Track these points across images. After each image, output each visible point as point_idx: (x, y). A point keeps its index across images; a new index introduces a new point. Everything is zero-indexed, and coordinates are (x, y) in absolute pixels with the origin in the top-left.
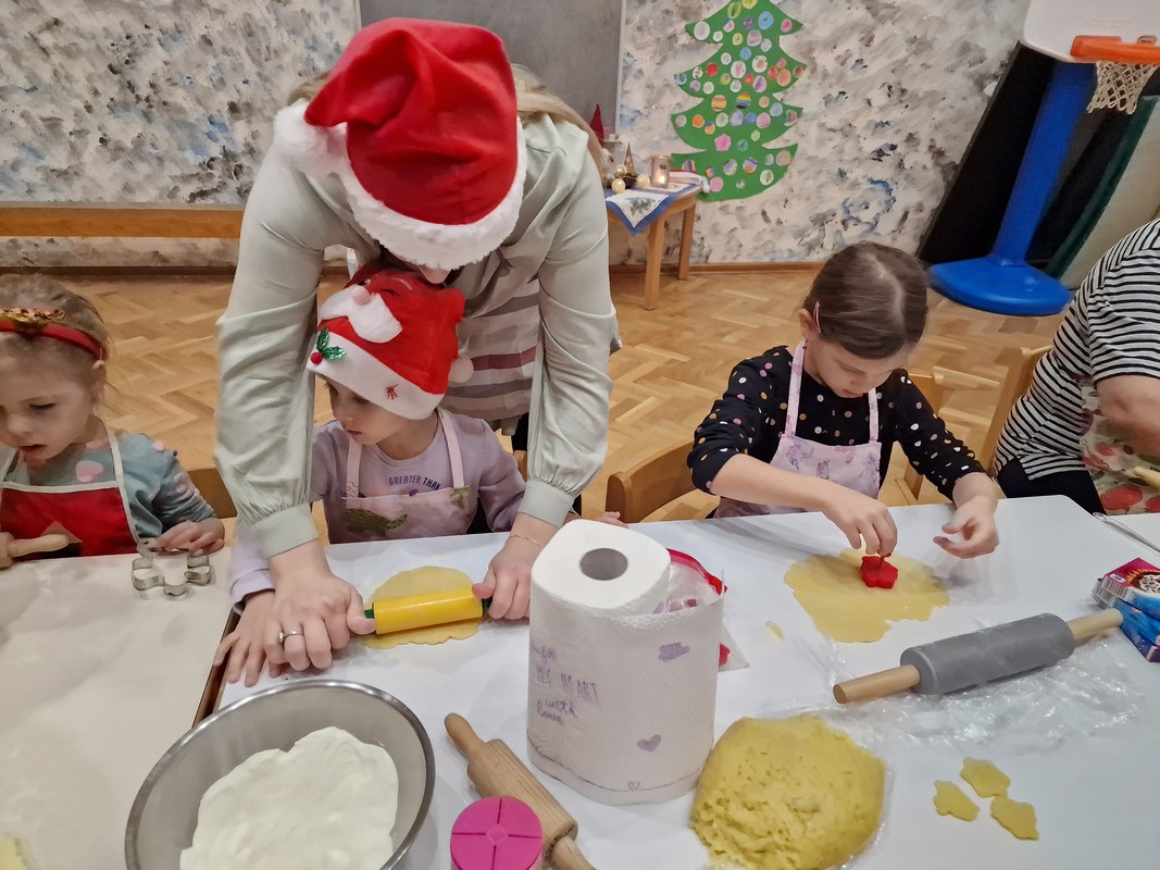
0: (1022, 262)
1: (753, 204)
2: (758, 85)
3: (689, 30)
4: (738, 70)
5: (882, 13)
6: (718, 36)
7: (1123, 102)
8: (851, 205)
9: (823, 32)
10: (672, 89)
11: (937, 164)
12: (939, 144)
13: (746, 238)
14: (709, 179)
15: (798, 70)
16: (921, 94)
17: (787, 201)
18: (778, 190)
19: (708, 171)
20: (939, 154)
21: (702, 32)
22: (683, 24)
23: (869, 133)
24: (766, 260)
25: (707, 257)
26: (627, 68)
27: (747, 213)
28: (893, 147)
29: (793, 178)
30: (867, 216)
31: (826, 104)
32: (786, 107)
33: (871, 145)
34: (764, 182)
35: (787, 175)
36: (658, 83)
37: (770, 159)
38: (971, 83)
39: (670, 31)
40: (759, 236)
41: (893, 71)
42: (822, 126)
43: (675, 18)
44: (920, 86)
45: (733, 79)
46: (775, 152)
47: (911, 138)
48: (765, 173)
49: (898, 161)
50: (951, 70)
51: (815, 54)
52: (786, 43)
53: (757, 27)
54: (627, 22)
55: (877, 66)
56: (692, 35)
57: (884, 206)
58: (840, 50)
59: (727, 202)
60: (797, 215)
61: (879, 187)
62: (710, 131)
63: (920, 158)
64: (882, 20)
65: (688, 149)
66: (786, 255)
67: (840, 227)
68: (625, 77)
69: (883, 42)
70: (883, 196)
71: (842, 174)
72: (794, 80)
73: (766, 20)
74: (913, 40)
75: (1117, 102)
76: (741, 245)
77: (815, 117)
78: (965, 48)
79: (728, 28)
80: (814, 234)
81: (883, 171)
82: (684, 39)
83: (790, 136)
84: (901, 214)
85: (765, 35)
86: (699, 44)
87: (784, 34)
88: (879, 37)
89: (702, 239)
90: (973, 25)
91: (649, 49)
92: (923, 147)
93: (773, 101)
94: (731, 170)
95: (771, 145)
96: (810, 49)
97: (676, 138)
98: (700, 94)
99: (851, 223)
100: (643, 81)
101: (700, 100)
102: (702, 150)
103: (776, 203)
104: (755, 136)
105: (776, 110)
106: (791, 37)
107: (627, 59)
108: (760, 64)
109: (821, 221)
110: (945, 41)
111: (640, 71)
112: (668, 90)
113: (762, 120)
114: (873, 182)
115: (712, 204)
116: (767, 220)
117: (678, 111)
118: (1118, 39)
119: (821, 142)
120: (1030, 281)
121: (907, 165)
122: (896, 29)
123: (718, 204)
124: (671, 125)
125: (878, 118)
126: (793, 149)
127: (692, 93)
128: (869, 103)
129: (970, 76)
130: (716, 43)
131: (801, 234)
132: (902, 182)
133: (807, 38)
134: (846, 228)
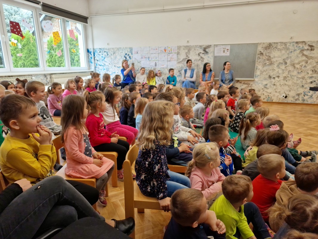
8: (306, 92)
23: (309, 79)
26: (257, 68)
27: (281, 93)
28: (315, 81)
29: (291, 87)
31: (298, 73)
33: (309, 81)
36: (263, 70)
39: (265, 62)
41: (313, 68)
42: (298, 77)
43: (266, 61)
49: (316, 84)
51: (295, 65)
54: (257, 61)
55: (309, 67)
58: (301, 64)
60: (292, 93)
66: (290, 101)
67: (303, 96)
68: (256, 70)
76: (280, 99)
77: (295, 76)
80: (297, 97)
88: (309, 62)
89: (271, 97)
91: (261, 65)
100: (260, 70)
103: (287, 91)
109: (298, 95)
112: (264, 72)
119: (297, 80)
122: (313, 60)
125: (310, 76)
128: (308, 73)
131: (294, 97)
133: (293, 63)
134: (305, 96)
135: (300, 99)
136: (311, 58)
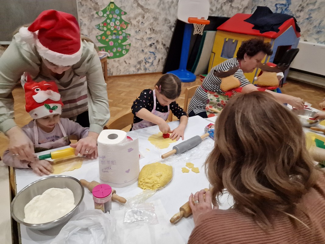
0: (186, 70)
1: (122, 59)
2: (118, 28)
3: (97, 13)
4: (112, 24)
5: (146, 10)
6: (105, 15)
7: (200, 33)
8: (146, 58)
9: (132, 15)
10: (95, 29)
11: (164, 48)
12: (164, 43)
13: (121, 68)
14: (109, 53)
15: (128, 25)
16: (158, 31)
17: (130, 58)
18: (127, 55)
19: (109, 51)
20: (164, 45)
21: (101, 14)
22: (95, 12)
23: (147, 40)
24: (128, 74)
25: (112, 74)
26: (81, 23)
27: (121, 62)
28: (154, 44)
29: (131, 52)
30: (150, 61)
31: (136, 33)
32: (126, 34)
33: (148, 43)
34: (124, 53)
35: (129, 52)
36: (91, 28)
37: (124, 47)
38: (168, 28)
39: (92, 13)
40: (124, 68)
41: (150, 25)
42: (136, 39)
44: (157, 29)
45: (111, 27)
46: (125, 45)
47: (157, 41)
48: (123, 51)
49: (155, 47)
50: (164, 25)
51: (131, 21)
52: (123, 17)
53: (115, 13)
54: (79, 11)
55: (146, 24)
56: (98, 15)
57: (154, 58)
58: (137, 20)
59: (115, 59)
60: (133, 62)
61: (152, 53)
62: (107, 40)
63: (160, 46)
64: (146, 12)
65: (102, 45)
66: (132, 72)
67: (145, 64)
68: (81, 26)
69: (147, 18)
70: (153, 56)
71: (143, 51)
72: (127, 27)
73: (117, 11)
74: (154, 18)
75: (199, 32)
76: (120, 70)
77: (133, 37)
78: (166, 20)
79: (108, 13)
80: (139, 66)
81: (152, 49)
82: (96, 16)
83: (128, 42)
84: (158, 60)
85: (118, 15)
86: (100, 17)
87: (123, 15)
89: (110, 69)
90: (166, 14)
91: (86, 18)
92: (160, 43)
93: (123, 32)
94: (115, 50)
95: (124, 44)
96: (130, 19)
97: (98, 42)
98: (103, 30)
99: (147, 63)
100: (86, 26)
101: (103, 32)
102: (106, 45)
103: (127, 59)
104: (120, 41)
105: (124, 35)
106: (124, 16)
107: (81, 21)
108: (118, 23)
109: (140, 63)
110: (161, 18)
111: (85, 24)
112: (94, 30)
113: (121, 37)
114: (150, 52)
115: (111, 60)
116: (126, 63)
117: (97, 35)
118: (197, 18)
119: (136, 43)
120: (188, 74)
121: (158, 48)
122: (150, 15)
123: (113, 60)
124: (96, 39)
125: (149, 37)
126: (130, 45)
127: (100, 30)
128: (146, 33)
129: (168, 26)
130: (105, 17)
131: (135, 66)
132: (157, 52)
133: (128, 17)
134: (146, 64)
135: (142, 68)
136: (147, 10)
